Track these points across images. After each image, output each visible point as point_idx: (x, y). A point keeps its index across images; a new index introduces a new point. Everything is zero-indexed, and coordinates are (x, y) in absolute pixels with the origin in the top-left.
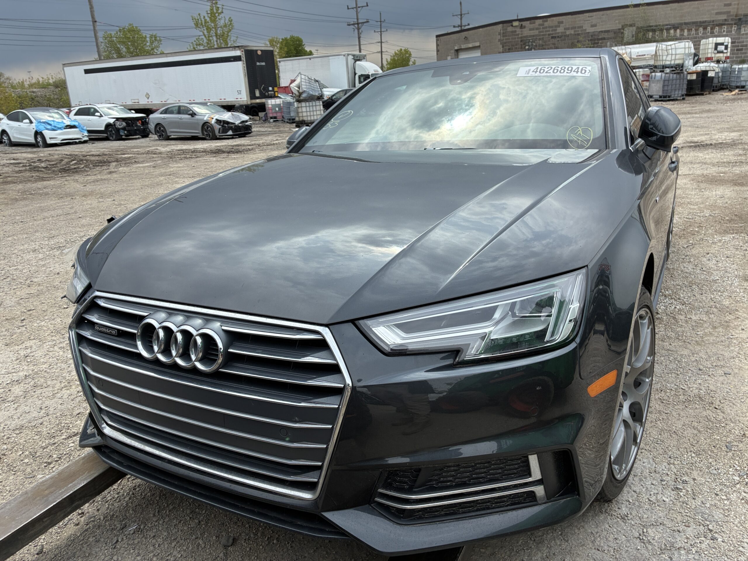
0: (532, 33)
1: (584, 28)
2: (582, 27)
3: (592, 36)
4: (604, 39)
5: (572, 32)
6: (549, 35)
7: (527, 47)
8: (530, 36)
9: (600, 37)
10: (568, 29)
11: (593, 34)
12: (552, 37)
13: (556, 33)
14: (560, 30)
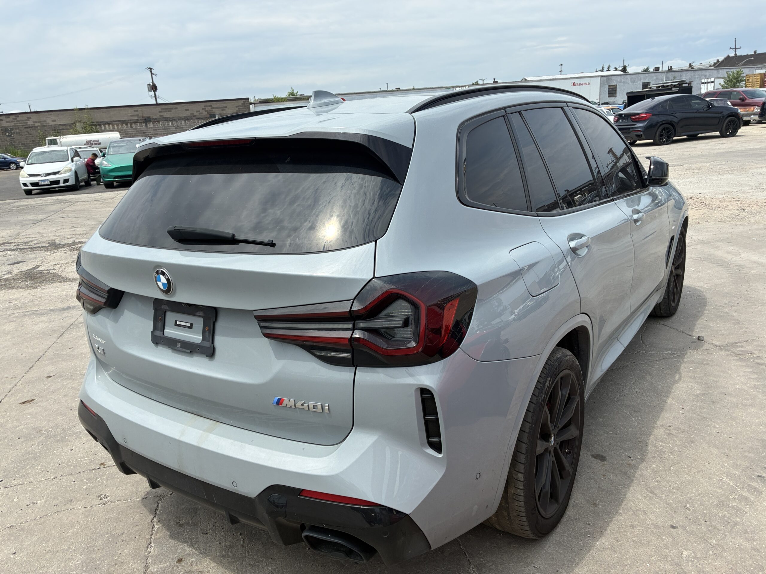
0: (9, 124)
1: (47, 122)
2: (45, 121)
3: (54, 127)
4: (63, 129)
5: (39, 124)
6: (22, 126)
7: (7, 134)
8: (8, 126)
9: (61, 128)
10: (36, 122)
11: (55, 126)
12: (26, 128)
13: (27, 125)
14: (30, 123)
